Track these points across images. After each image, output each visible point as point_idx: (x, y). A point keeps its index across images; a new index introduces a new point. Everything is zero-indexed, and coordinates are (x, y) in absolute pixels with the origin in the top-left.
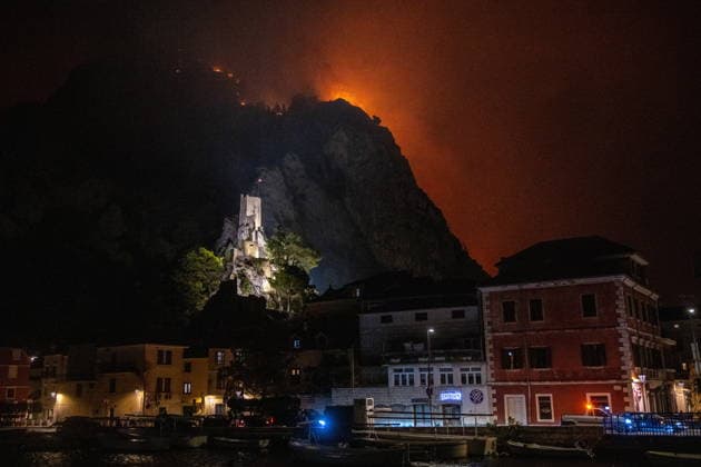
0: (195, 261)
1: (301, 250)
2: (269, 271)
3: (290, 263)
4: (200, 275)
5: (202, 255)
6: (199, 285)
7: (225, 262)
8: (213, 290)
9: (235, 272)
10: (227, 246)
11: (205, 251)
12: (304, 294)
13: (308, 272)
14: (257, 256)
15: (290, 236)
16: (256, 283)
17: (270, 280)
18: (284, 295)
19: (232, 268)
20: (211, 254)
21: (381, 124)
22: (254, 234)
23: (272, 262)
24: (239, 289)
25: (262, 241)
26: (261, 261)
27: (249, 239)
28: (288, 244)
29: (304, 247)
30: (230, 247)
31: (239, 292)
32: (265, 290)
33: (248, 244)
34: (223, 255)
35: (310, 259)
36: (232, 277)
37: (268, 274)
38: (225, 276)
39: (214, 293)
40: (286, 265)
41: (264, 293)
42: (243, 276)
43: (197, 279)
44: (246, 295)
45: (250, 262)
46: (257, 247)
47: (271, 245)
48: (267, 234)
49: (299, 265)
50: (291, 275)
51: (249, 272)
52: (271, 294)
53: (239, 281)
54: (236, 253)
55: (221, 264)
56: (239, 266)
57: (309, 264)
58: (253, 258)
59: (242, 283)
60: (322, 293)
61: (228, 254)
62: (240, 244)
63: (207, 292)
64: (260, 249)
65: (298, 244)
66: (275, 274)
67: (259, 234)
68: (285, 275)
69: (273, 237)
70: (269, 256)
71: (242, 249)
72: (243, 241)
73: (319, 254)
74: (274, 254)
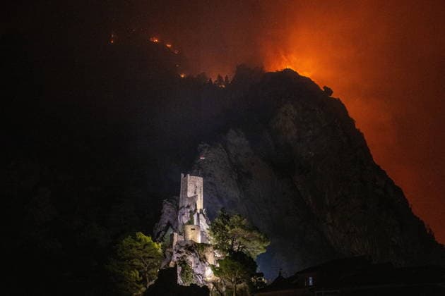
0: (131, 247)
1: (247, 234)
2: (212, 257)
3: (236, 248)
4: (137, 263)
5: (140, 240)
6: (136, 274)
7: (164, 247)
8: (151, 280)
9: (175, 259)
10: (166, 230)
11: (141, 236)
12: (250, 283)
13: (255, 258)
14: (199, 240)
15: (235, 218)
16: (197, 271)
17: (213, 267)
18: (228, 283)
19: (172, 254)
20: (149, 239)
21: (333, 96)
22: (195, 217)
23: (215, 248)
24: (179, 277)
25: (204, 225)
26: (203, 246)
27: (191, 222)
28: (232, 227)
29: (251, 230)
30: (170, 231)
31: (180, 281)
32: (209, 279)
33: (189, 228)
34: (162, 240)
35: (257, 244)
36: (172, 265)
37: (211, 260)
38: (164, 264)
39: (152, 282)
40: (231, 250)
41: (207, 282)
42: (183, 263)
43: (133, 267)
44: (186, 284)
45: (192, 248)
46: (199, 231)
47: (214, 229)
48: (210, 216)
49: (245, 251)
50: (236, 261)
51: (191, 259)
52: (214, 283)
53: (179, 269)
54: (177, 238)
55: (160, 251)
56: (179, 252)
57: (256, 249)
58: (195, 243)
59: (183, 271)
60: (271, 281)
61: (167, 239)
62: (180, 228)
63: (144, 281)
64: (202, 234)
65: (243, 227)
66: (219, 261)
67: (201, 216)
68: (230, 262)
69: (216, 220)
70: (212, 240)
71: (183, 233)
72: (184, 225)
73: (267, 238)
74: (218, 239)
